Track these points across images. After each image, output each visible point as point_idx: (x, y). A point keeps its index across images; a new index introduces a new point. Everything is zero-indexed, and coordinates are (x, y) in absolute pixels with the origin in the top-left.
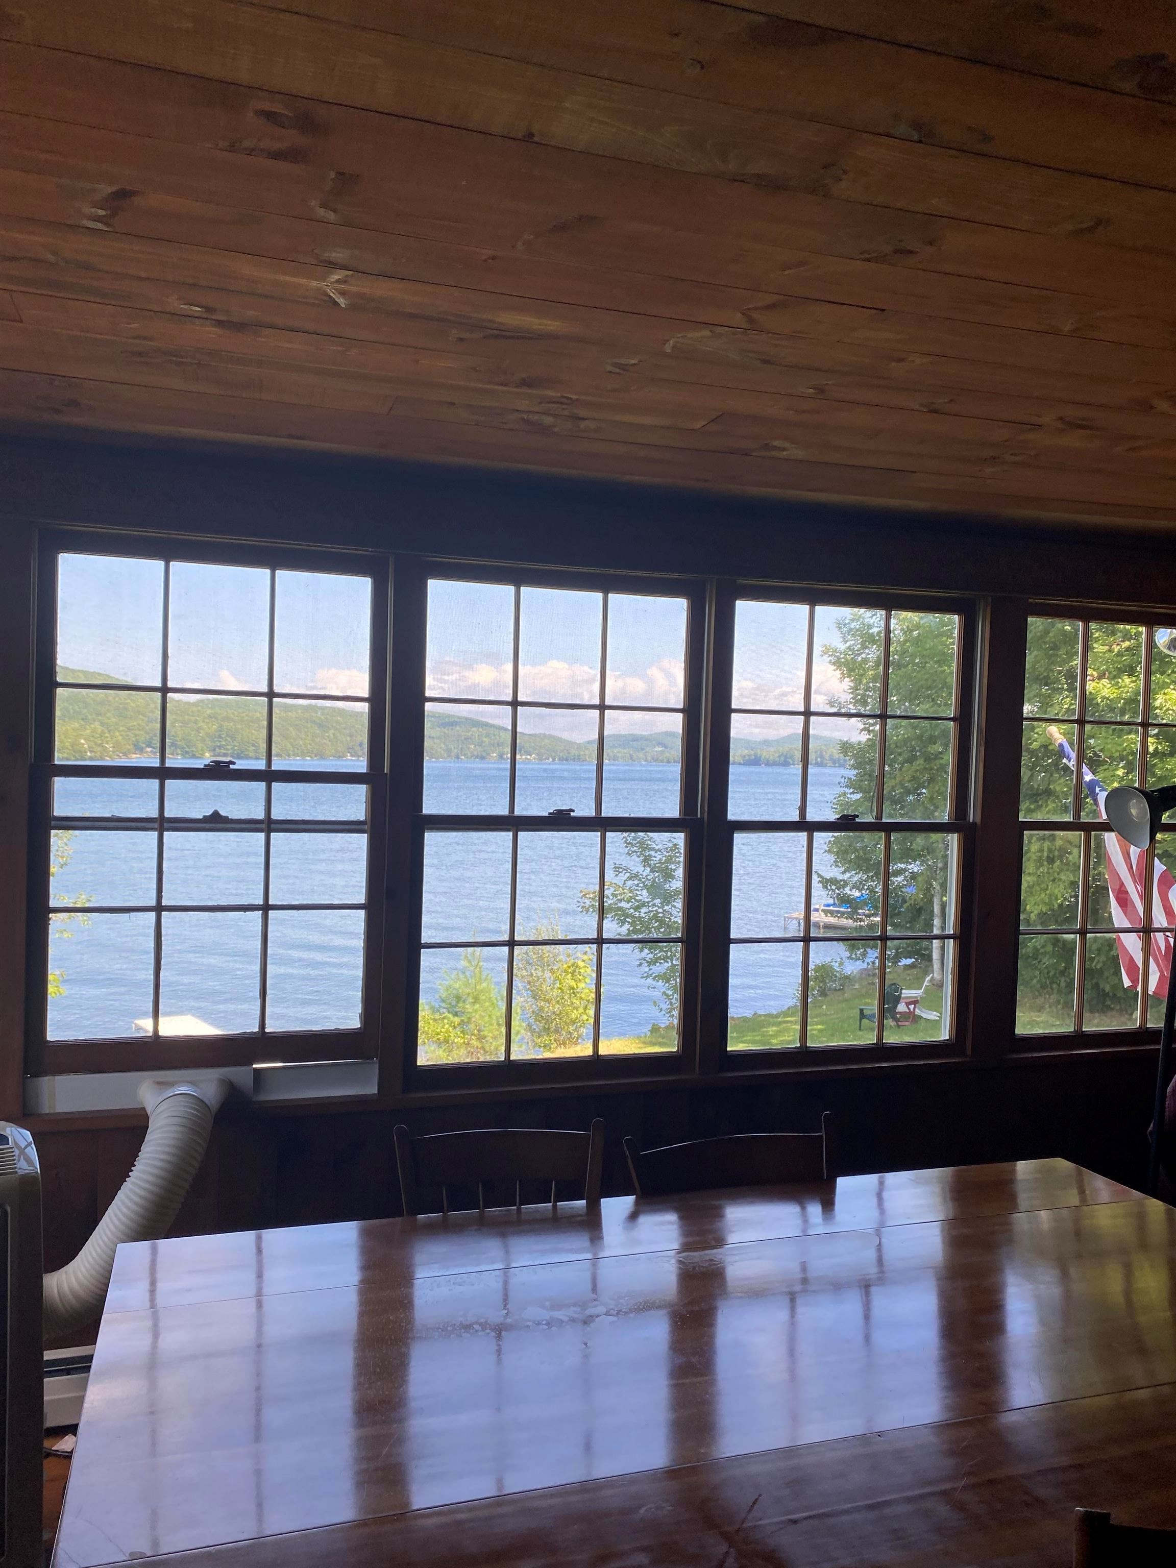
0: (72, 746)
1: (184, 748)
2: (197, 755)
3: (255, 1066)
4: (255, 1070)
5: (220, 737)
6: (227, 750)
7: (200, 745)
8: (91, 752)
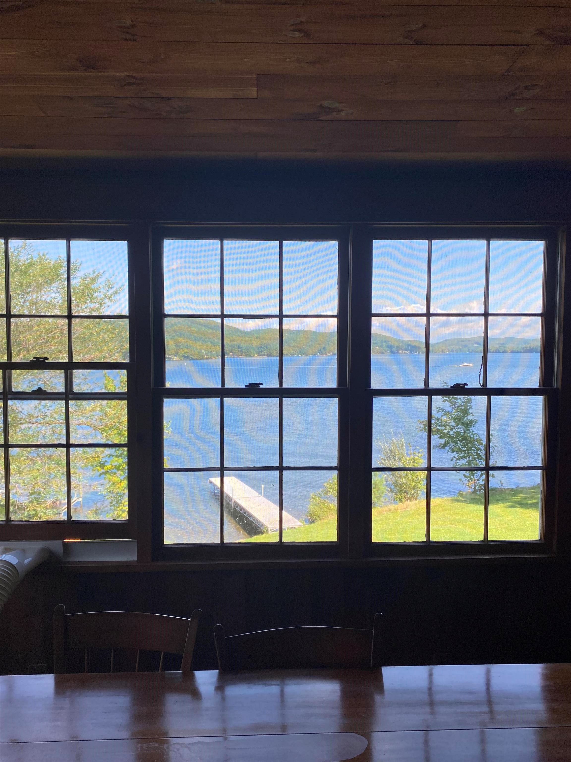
0: (199, 352)
1: (246, 353)
2: (252, 355)
3: (64, 540)
4: (65, 543)
5: (261, 347)
6: (265, 353)
7: (252, 351)
8: (207, 355)
